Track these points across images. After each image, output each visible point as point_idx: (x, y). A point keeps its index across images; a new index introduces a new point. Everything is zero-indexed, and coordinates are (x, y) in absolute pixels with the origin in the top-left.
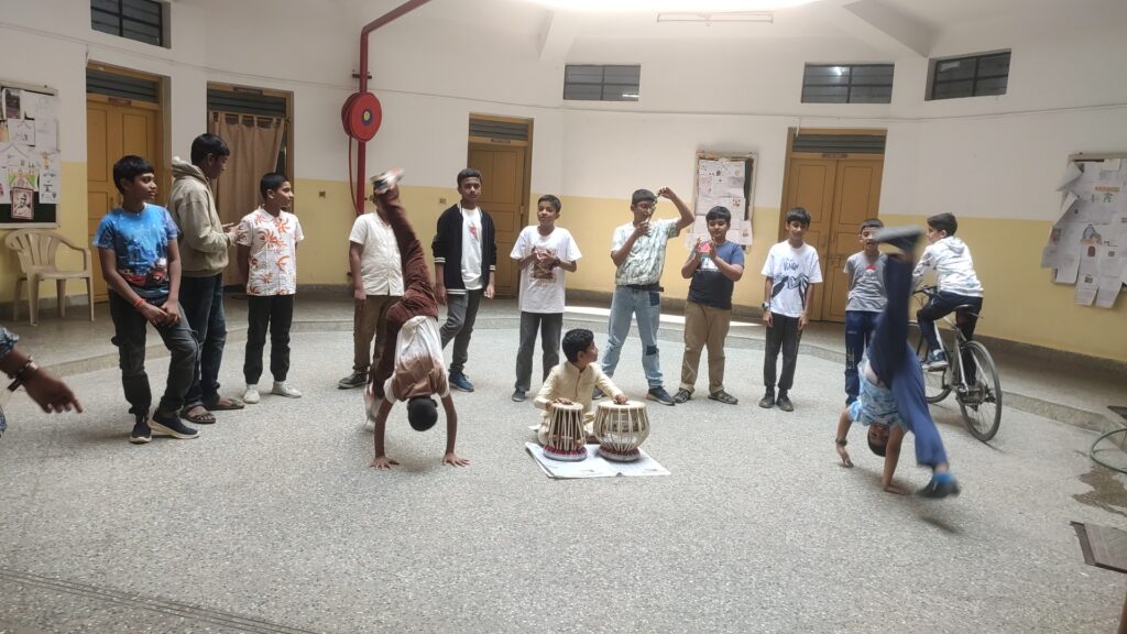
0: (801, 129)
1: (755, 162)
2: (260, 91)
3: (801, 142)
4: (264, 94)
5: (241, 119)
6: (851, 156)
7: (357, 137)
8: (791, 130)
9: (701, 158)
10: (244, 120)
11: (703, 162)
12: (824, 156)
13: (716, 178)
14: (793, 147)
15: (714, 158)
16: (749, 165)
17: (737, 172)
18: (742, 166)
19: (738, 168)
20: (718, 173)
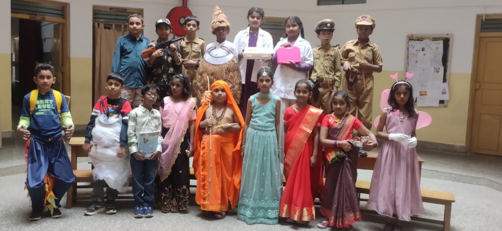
0: (487, 15)
1: (451, 40)
3: (488, 25)
4: (128, 11)
8: (479, 17)
10: (115, 27)
13: (421, 53)
14: (482, 28)
15: (420, 39)
16: (446, 42)
17: (437, 48)
18: (440, 44)
19: (437, 45)
20: (423, 50)
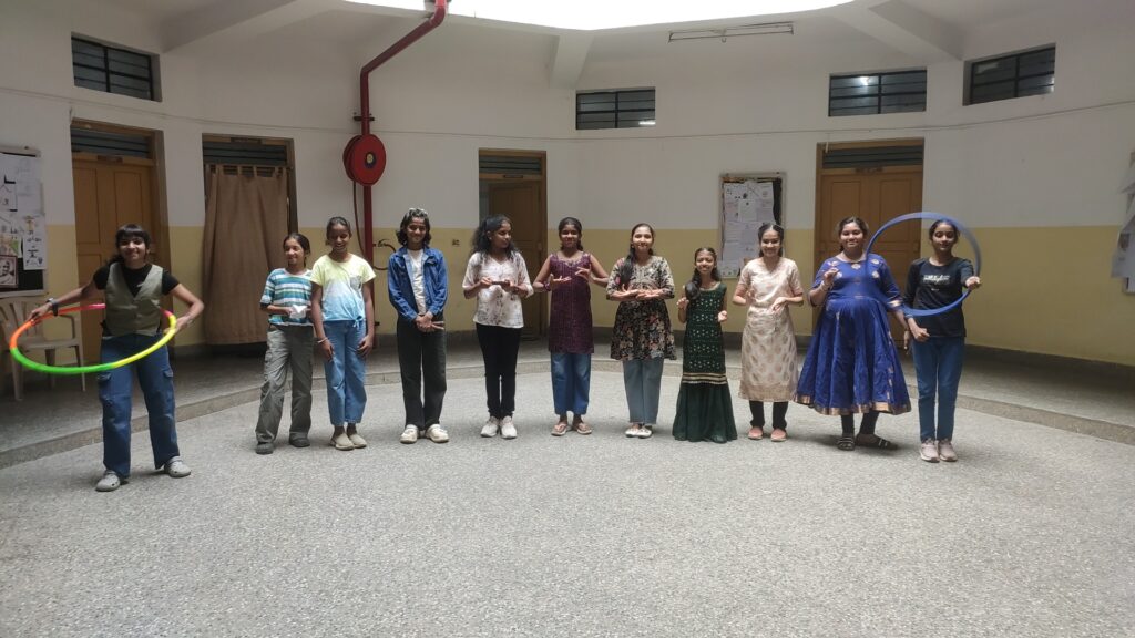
0: (830, 144)
1: (784, 181)
2: (259, 140)
3: (831, 157)
4: (264, 143)
5: (239, 169)
6: (886, 169)
7: (361, 182)
8: (820, 147)
9: (725, 182)
10: (243, 171)
11: (727, 186)
12: (857, 171)
13: (742, 202)
14: (824, 164)
15: (739, 180)
16: (778, 185)
17: (765, 194)
18: (769, 187)
19: (766, 189)
20: (745, 196)
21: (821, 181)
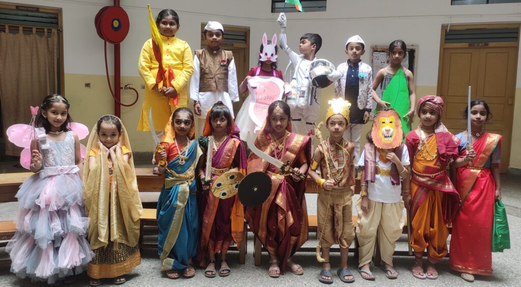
0: (452, 26)
1: (416, 51)
2: (37, 9)
3: (451, 35)
4: (40, 10)
5: (34, 30)
6: (492, 44)
7: (111, 42)
8: (444, 27)
9: (375, 51)
10: (37, 31)
11: (376, 54)
12: (470, 45)
14: (446, 39)
15: (384, 50)
16: (412, 54)
21: (444, 52)
